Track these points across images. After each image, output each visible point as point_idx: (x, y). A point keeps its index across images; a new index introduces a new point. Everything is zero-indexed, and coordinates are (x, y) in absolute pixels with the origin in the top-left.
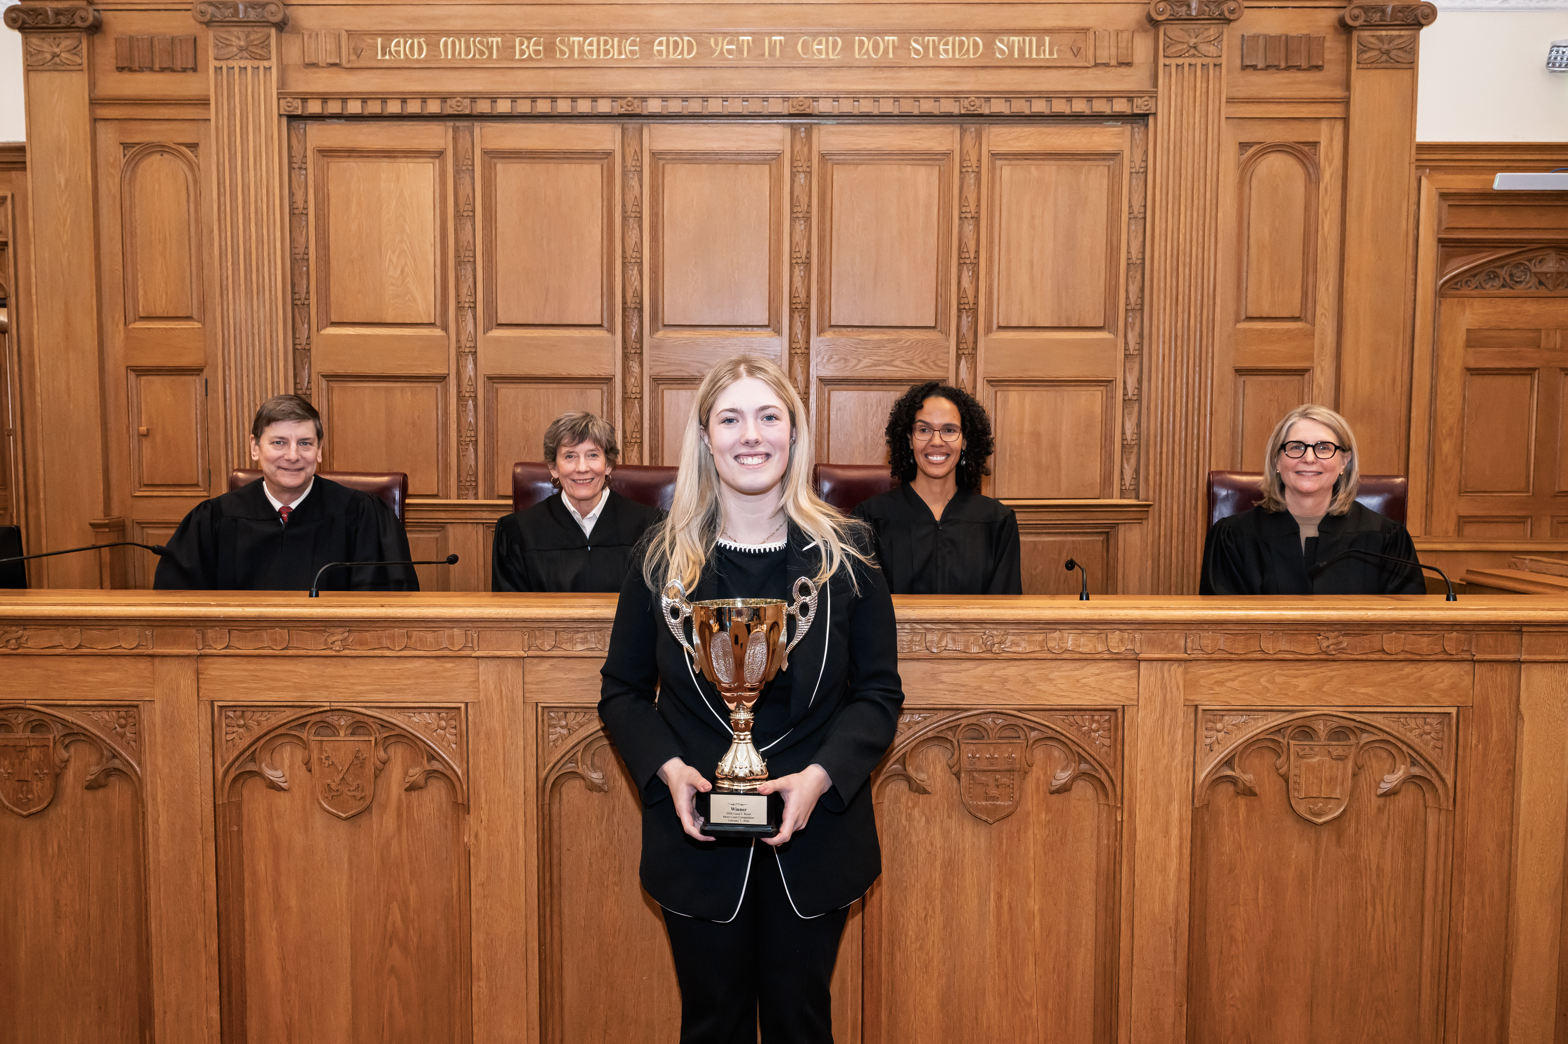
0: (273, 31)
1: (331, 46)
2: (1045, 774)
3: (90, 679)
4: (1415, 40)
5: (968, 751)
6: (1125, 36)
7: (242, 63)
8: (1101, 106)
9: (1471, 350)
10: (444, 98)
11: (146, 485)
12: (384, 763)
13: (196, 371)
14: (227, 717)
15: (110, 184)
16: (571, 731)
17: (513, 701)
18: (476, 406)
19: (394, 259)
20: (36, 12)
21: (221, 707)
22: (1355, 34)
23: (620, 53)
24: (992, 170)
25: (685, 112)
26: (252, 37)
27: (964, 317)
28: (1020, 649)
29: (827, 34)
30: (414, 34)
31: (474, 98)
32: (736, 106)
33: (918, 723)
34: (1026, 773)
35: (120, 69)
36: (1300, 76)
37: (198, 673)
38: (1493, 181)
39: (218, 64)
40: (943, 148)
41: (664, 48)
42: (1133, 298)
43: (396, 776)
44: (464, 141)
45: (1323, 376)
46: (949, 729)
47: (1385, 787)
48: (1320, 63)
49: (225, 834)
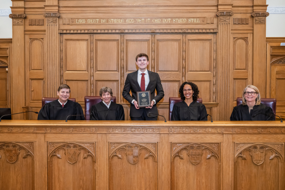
0: (57, 18)
1: (68, 21)
2: (206, 155)
3: (24, 137)
4: (265, 19)
5: (191, 151)
6: (212, 18)
7: (52, 24)
8: (208, 31)
9: (277, 75)
10: (88, 30)
11: (32, 100)
12: (80, 153)
13: (42, 79)
14: (50, 145)
15: (27, 46)
16: (115, 147)
17: (104, 142)
18: (93, 86)
19: (79, 59)
20: (15, 15)
21: (49, 143)
22: (254, 18)
23: (120, 22)
24: (188, 42)
25: (132, 32)
26: (54, 19)
27: (183, 69)
28: (201, 132)
29: (158, 18)
30: (83, 19)
31: (94, 30)
32: (141, 31)
33: (181, 146)
34: (202, 155)
35: (30, 25)
36: (244, 25)
37: (45, 136)
38: (280, 44)
39: (47, 24)
40: (179, 39)
41: (128, 21)
42: (214, 65)
43: (82, 156)
44: (92, 38)
45: (250, 80)
46: (187, 147)
47: (271, 158)
48: (248, 23)
49: (49, 167)
